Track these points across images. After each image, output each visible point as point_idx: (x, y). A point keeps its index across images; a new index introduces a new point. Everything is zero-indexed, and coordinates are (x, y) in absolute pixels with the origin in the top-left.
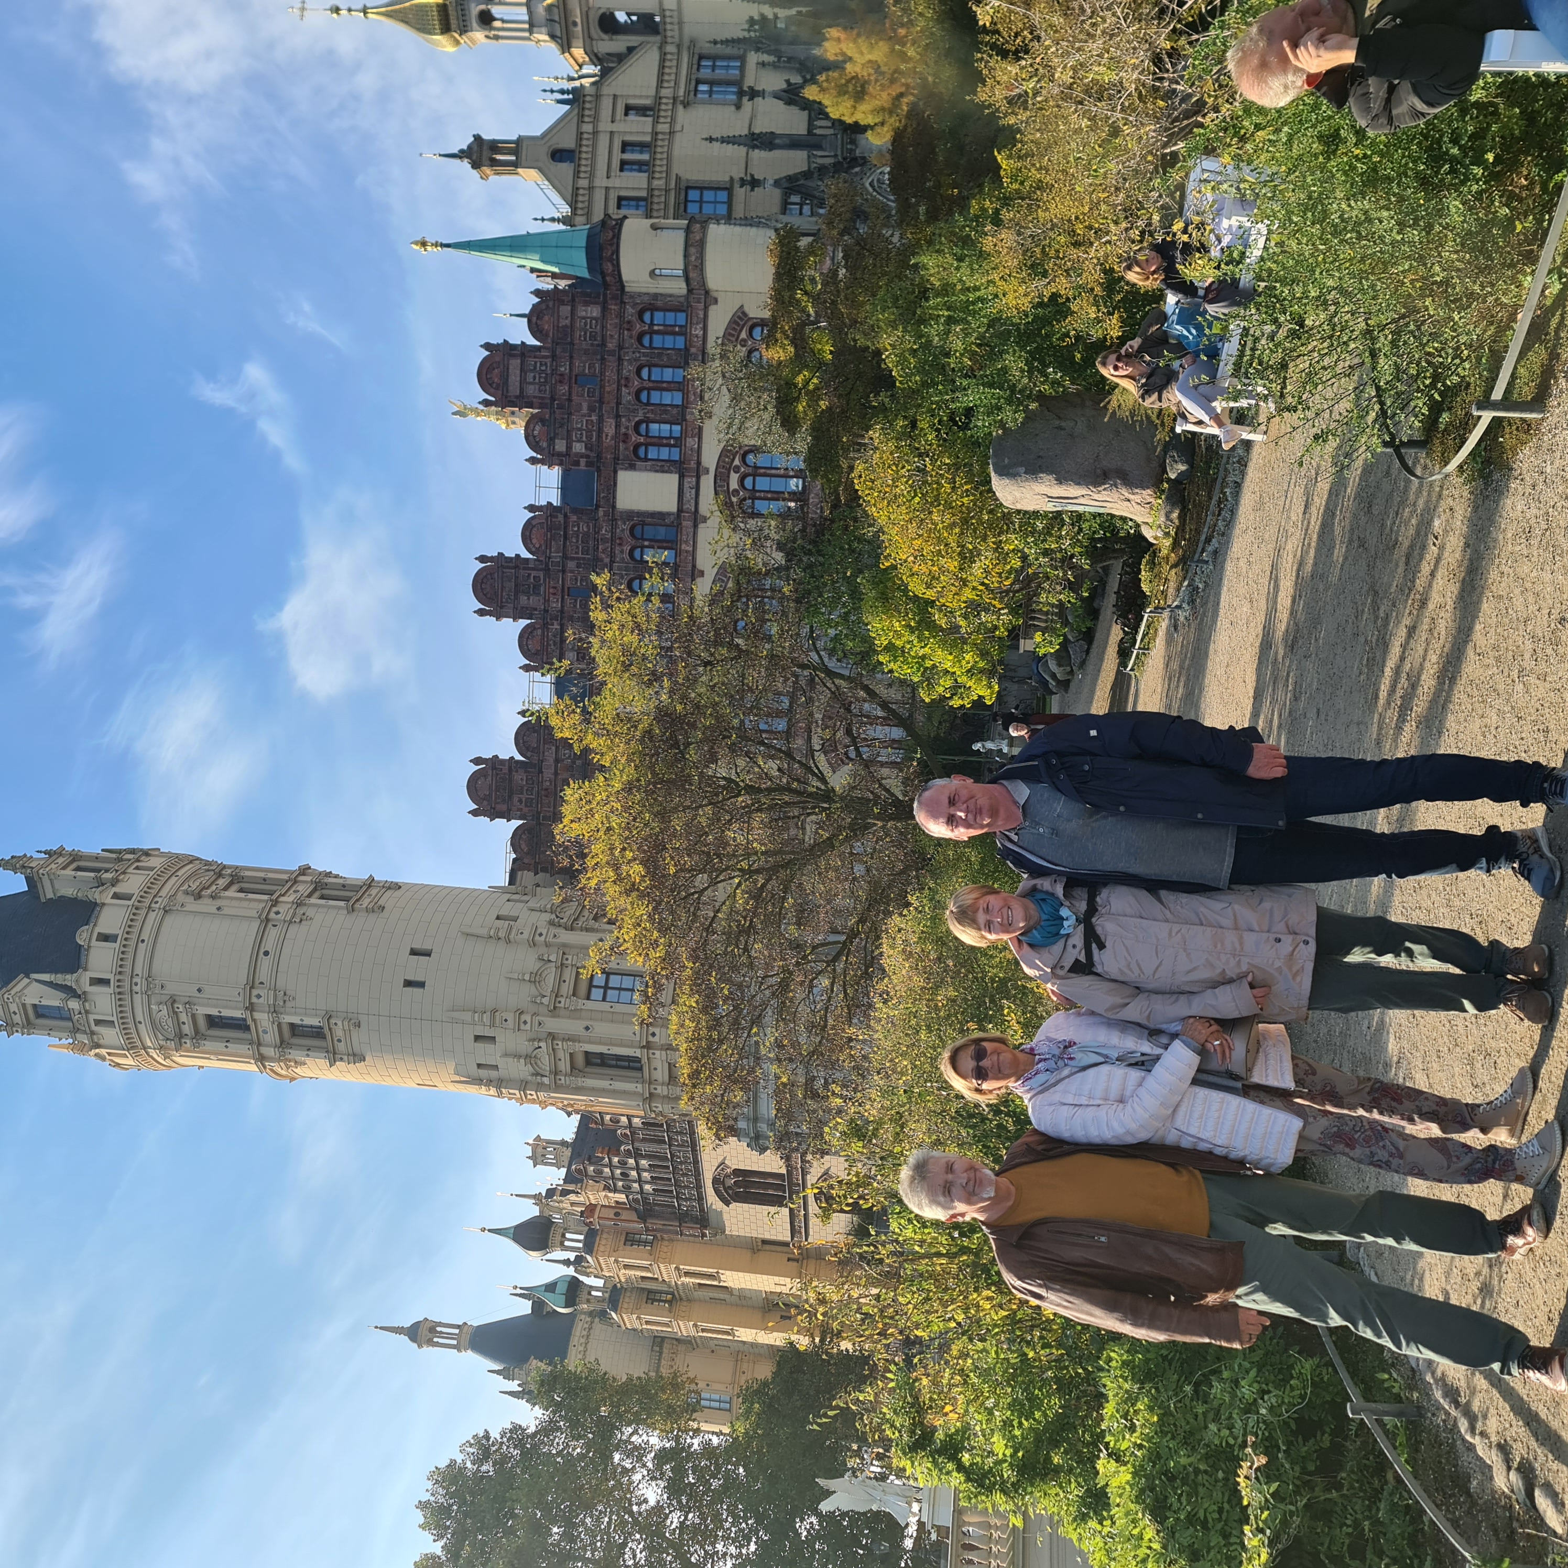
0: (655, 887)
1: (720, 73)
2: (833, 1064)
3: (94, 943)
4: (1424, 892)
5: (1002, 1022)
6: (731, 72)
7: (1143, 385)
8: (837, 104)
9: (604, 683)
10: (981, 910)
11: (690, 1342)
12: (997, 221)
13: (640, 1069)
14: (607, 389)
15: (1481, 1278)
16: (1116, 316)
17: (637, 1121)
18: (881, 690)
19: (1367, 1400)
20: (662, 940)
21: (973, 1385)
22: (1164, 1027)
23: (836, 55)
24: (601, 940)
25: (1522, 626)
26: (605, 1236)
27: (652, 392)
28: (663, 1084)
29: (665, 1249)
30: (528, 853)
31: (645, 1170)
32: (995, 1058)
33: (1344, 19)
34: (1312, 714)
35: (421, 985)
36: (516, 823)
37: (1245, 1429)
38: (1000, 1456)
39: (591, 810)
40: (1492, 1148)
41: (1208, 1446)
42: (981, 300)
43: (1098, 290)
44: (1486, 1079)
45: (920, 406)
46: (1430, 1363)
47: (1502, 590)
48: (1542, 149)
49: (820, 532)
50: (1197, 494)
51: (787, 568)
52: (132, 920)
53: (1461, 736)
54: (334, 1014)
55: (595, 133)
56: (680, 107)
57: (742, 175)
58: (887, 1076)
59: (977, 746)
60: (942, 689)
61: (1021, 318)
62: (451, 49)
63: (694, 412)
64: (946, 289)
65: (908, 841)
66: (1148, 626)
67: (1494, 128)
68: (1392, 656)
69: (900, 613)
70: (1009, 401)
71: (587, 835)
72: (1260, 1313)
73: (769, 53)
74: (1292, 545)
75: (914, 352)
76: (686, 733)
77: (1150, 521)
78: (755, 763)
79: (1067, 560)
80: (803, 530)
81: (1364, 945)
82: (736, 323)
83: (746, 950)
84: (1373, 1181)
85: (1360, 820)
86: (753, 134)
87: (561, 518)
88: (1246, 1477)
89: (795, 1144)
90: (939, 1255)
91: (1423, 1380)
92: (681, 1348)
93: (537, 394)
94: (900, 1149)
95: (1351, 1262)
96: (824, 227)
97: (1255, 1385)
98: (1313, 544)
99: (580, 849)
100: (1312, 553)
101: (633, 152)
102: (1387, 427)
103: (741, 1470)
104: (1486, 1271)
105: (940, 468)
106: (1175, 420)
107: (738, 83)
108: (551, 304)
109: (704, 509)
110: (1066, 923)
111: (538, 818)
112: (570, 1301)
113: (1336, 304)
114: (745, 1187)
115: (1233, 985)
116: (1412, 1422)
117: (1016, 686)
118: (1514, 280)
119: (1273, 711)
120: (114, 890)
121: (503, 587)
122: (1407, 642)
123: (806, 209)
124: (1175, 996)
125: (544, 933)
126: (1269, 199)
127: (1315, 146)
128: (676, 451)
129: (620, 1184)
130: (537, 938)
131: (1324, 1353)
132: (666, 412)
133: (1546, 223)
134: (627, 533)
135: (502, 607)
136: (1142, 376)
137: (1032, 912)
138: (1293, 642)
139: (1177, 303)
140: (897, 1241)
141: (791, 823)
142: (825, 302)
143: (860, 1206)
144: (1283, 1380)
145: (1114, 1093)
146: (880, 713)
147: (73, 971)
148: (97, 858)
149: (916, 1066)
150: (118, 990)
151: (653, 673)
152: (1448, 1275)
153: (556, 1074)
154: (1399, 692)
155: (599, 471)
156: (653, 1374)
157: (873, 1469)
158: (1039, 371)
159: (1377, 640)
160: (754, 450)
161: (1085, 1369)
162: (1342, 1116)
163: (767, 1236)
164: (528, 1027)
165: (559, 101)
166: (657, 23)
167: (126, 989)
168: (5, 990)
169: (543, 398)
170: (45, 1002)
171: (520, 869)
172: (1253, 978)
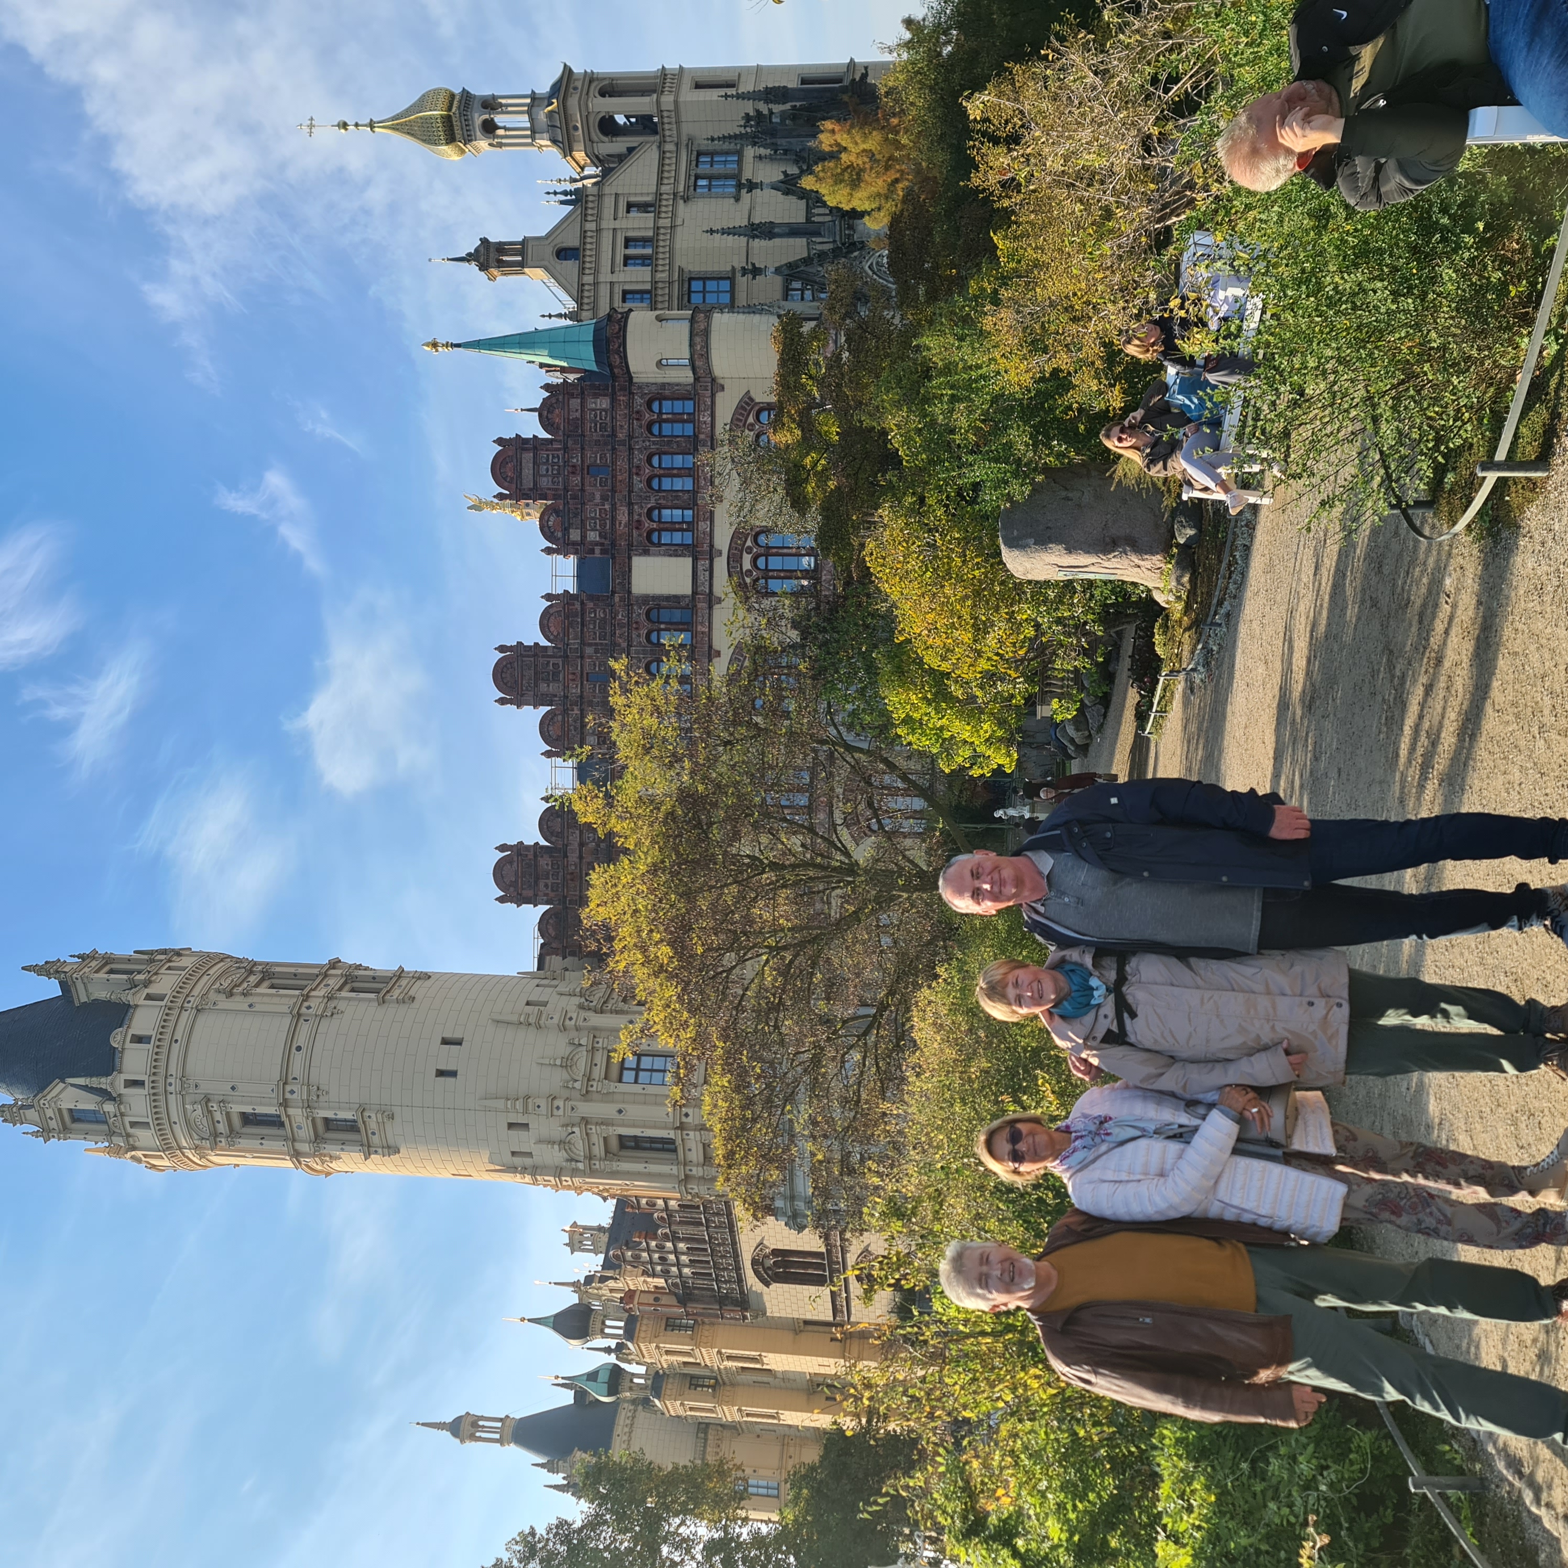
0: (683, 967)
1: (718, 169)
2: (868, 1139)
3: (128, 1045)
4: (1456, 950)
5: (1035, 1092)
6: (729, 166)
7: (1148, 455)
8: (834, 192)
9: (625, 767)
10: (1010, 985)
11: (735, 1428)
12: (996, 301)
13: (675, 1150)
14: (619, 478)
15: (1539, 1345)
16: (1118, 387)
17: (673, 1204)
18: (900, 762)
19: (1430, 1473)
20: (692, 1021)
21: (1024, 1466)
22: (1200, 1097)
23: (831, 146)
24: (631, 1022)
25: (1539, 682)
26: (645, 1322)
27: (664, 479)
28: (698, 1165)
29: (706, 1333)
30: (556, 938)
31: (683, 1254)
32: (1030, 1140)
33: (1329, 102)
34: (1334, 774)
35: (453, 1074)
36: (543, 908)
37: (1306, 1507)
38: (1056, 1541)
39: (617, 893)
40: (1542, 1212)
41: (1268, 1525)
42: (984, 377)
43: (1098, 363)
44: (1531, 1140)
45: (927, 483)
46: (1490, 1434)
47: (1517, 647)
48: (1532, 214)
49: (833, 610)
50: (1207, 558)
51: (803, 646)
52: (165, 1021)
53: (1485, 793)
54: (367, 1107)
55: (599, 231)
56: (681, 202)
57: (744, 264)
58: (924, 1151)
59: (999, 814)
60: (961, 759)
61: (1023, 394)
62: (456, 158)
63: (705, 496)
64: (948, 369)
65: (934, 911)
66: (1165, 690)
67: (1482, 198)
68: (1410, 714)
69: (916, 685)
70: (1016, 475)
71: (614, 918)
72: (1316, 1389)
73: (765, 146)
74: (1305, 606)
75: (919, 431)
76: (709, 812)
77: (1161, 585)
78: (778, 839)
79: (1080, 628)
80: (817, 608)
81: (1399, 1007)
82: (743, 408)
83: (776, 1027)
84: (1423, 1246)
85: (1387, 882)
86: (753, 224)
87: (578, 606)
88: (1310, 1558)
89: (833, 1223)
90: (983, 1334)
91: (1485, 1451)
92: (727, 1433)
93: (551, 486)
94: (939, 1227)
95: (1405, 1330)
96: (825, 312)
97: (1314, 1461)
98: (1326, 605)
99: (608, 933)
100: (1325, 613)
101: (635, 247)
102: (1393, 490)
103: (792, 1559)
104: (1542, 1337)
105: (950, 542)
106: (1181, 486)
107: (737, 176)
108: (561, 398)
109: (718, 590)
110: (1096, 993)
111: (565, 903)
112: (613, 1389)
113: (1335, 372)
114: (785, 1267)
115: (1269, 1053)
116: (1477, 1494)
117: (1035, 752)
118: (1510, 341)
119: (1294, 771)
120: (147, 991)
121: (522, 676)
122: (1425, 701)
123: (808, 294)
124: (1210, 1065)
125: (574, 1016)
126: (1263, 274)
127: (1305, 222)
128: (688, 535)
129: (659, 1268)
130: (567, 1022)
131: (1382, 1425)
132: (677, 497)
133: (1539, 286)
134: (643, 617)
135: (522, 695)
136: (1146, 446)
137: (1062, 984)
138: (1311, 701)
139: (1177, 374)
140: (941, 1322)
141: (817, 898)
142: (830, 385)
143: (902, 1287)
144: (1342, 1454)
145: (1154, 1167)
146: (900, 785)
147: (108, 1074)
148: (129, 960)
149: (952, 1140)
150: (152, 1091)
151: (674, 755)
152: (1504, 1341)
153: (590, 1159)
154: (1420, 751)
155: (613, 558)
156: (699, 1462)
157: (926, 1553)
158: (1043, 444)
159: (1395, 699)
160: (766, 531)
161: (1138, 1447)
162: (1384, 1183)
163: (809, 1317)
164: (561, 1112)
165: (562, 202)
166: (655, 124)
167: (161, 1089)
168: (40, 1095)
169: (556, 490)
170: (80, 1106)
171: (549, 954)
172: (1289, 1044)
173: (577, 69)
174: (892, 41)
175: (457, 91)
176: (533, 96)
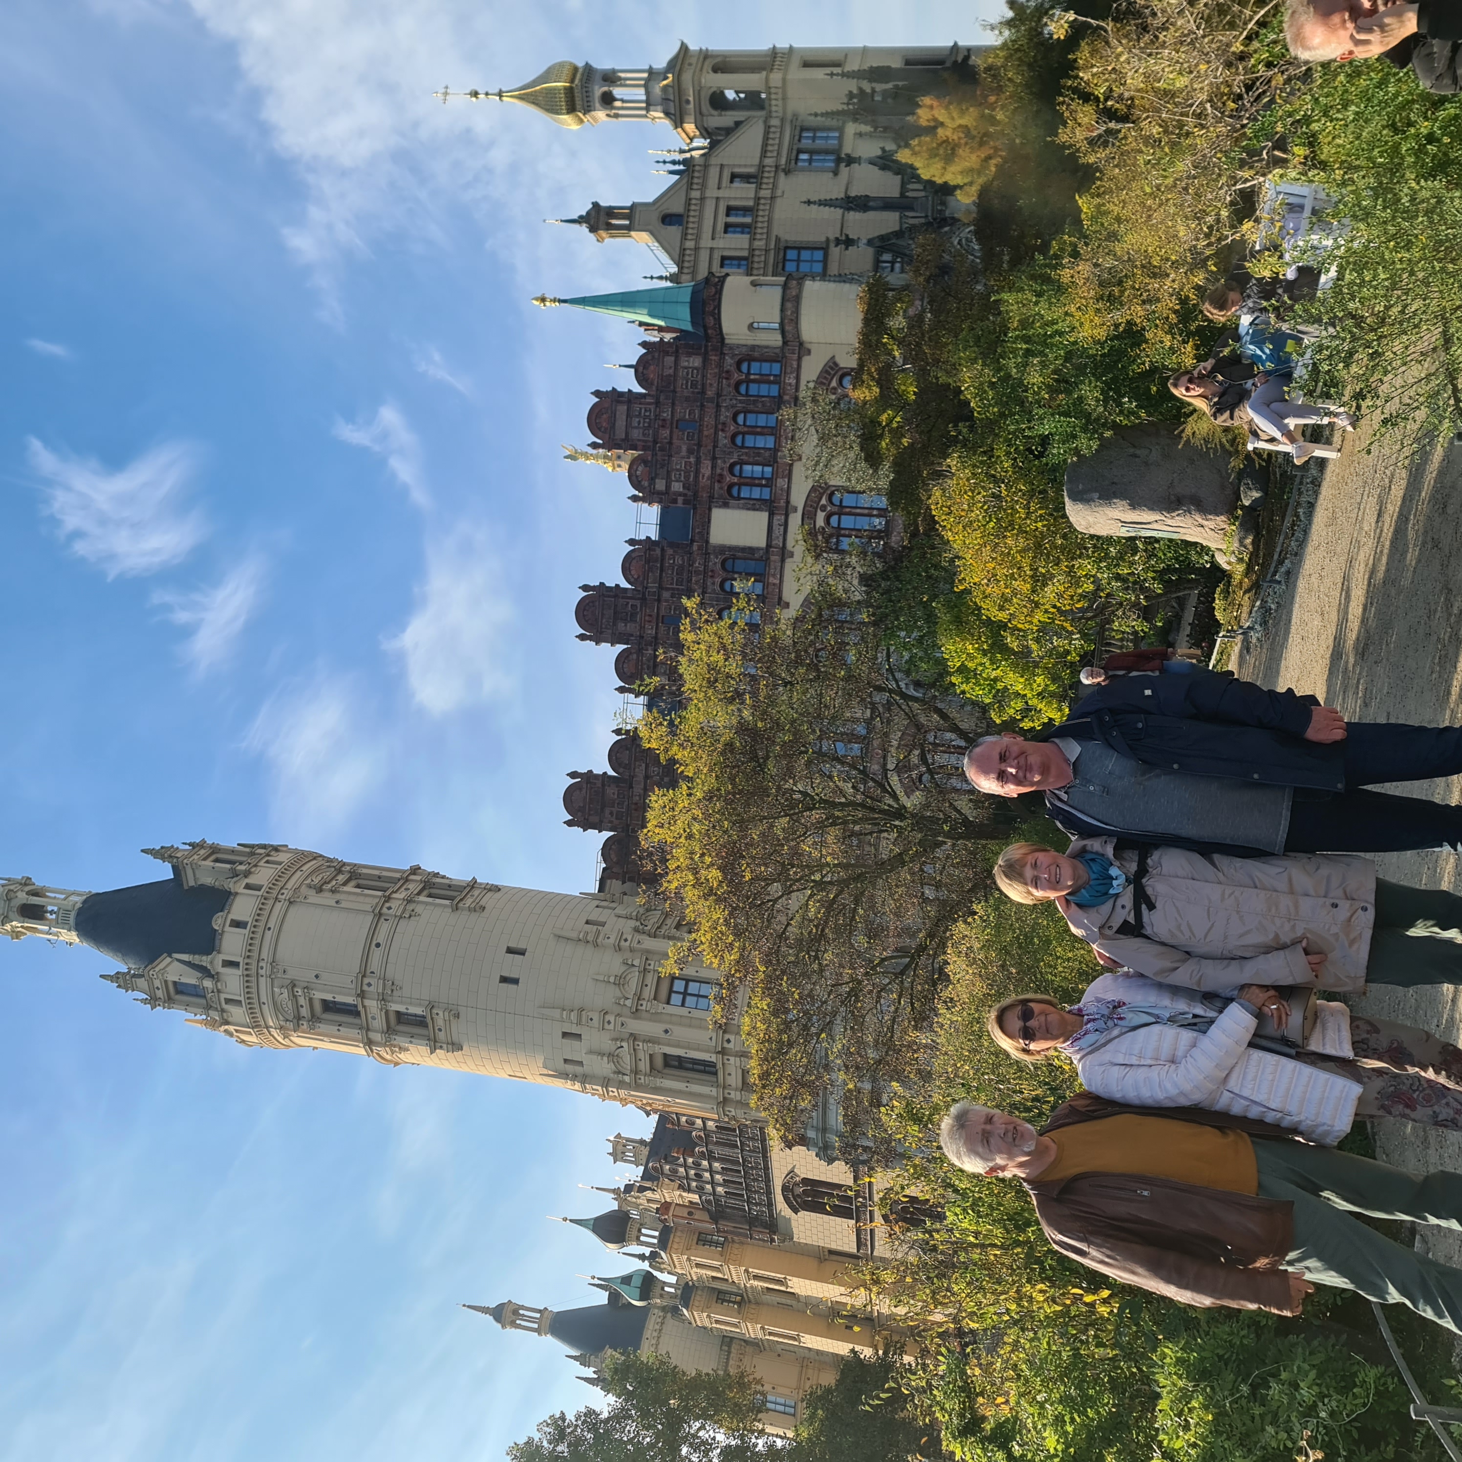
0: (731, 892)
1: (820, 143)
3: (227, 928)
6: (830, 142)
7: (1215, 404)
8: (928, 166)
9: (690, 699)
10: (1029, 865)
11: (757, 1345)
12: (1075, 255)
13: (715, 1074)
14: (706, 433)
16: (1191, 343)
17: (711, 1124)
18: (954, 713)
19: (1434, 1404)
20: (737, 944)
21: (1025, 1376)
22: (1218, 991)
23: (928, 121)
26: (679, 1234)
27: (747, 437)
28: (736, 1090)
29: (735, 1251)
30: (616, 863)
31: (718, 1173)
32: (1042, 1018)
35: (515, 981)
36: (607, 834)
38: (1052, 1451)
39: (674, 816)
42: (1059, 333)
43: (1173, 318)
45: (997, 435)
49: (899, 559)
50: (1272, 520)
52: (261, 909)
54: (436, 1004)
55: (702, 199)
56: (782, 175)
57: (838, 235)
60: (1013, 711)
61: (1097, 350)
62: (575, 127)
63: (785, 452)
64: (1025, 324)
66: (1221, 652)
69: (973, 635)
70: (1084, 430)
71: (669, 841)
73: (866, 123)
74: (1365, 555)
75: (992, 385)
76: (766, 747)
77: (1224, 547)
79: (1139, 586)
81: (1426, 918)
82: (827, 372)
83: (817, 957)
86: (848, 197)
87: (658, 551)
92: (749, 1349)
93: (641, 437)
97: (1315, 1388)
98: (1386, 551)
99: (663, 853)
100: (1384, 560)
101: (736, 215)
105: (1015, 494)
106: (1246, 437)
107: (836, 151)
108: (656, 355)
109: (791, 545)
110: (1115, 883)
111: (628, 830)
112: (645, 1295)
114: (814, 1196)
115: (1287, 951)
120: (247, 881)
121: (603, 614)
123: (897, 266)
124: (1226, 961)
125: (629, 939)
128: (767, 491)
129: (694, 1184)
130: (623, 943)
132: (759, 454)
134: (719, 566)
135: (601, 633)
136: (1214, 395)
137: (1081, 872)
138: (1363, 649)
139: (1251, 324)
141: (864, 839)
142: (910, 344)
144: (1345, 1387)
145: (1165, 1054)
147: (208, 953)
148: (233, 852)
150: (246, 973)
151: (737, 690)
153: (636, 1073)
155: (695, 508)
156: (721, 1373)
158: (1114, 400)
159: (1450, 637)
160: (840, 488)
161: (1139, 1368)
163: (833, 1246)
164: (611, 1027)
165: (672, 172)
166: (763, 100)
167: (253, 972)
168: (150, 967)
169: (645, 441)
170: (184, 980)
171: (610, 878)
172: (1308, 944)
173: (693, 47)
174: (995, 19)
175: (581, 64)
176: (651, 71)
